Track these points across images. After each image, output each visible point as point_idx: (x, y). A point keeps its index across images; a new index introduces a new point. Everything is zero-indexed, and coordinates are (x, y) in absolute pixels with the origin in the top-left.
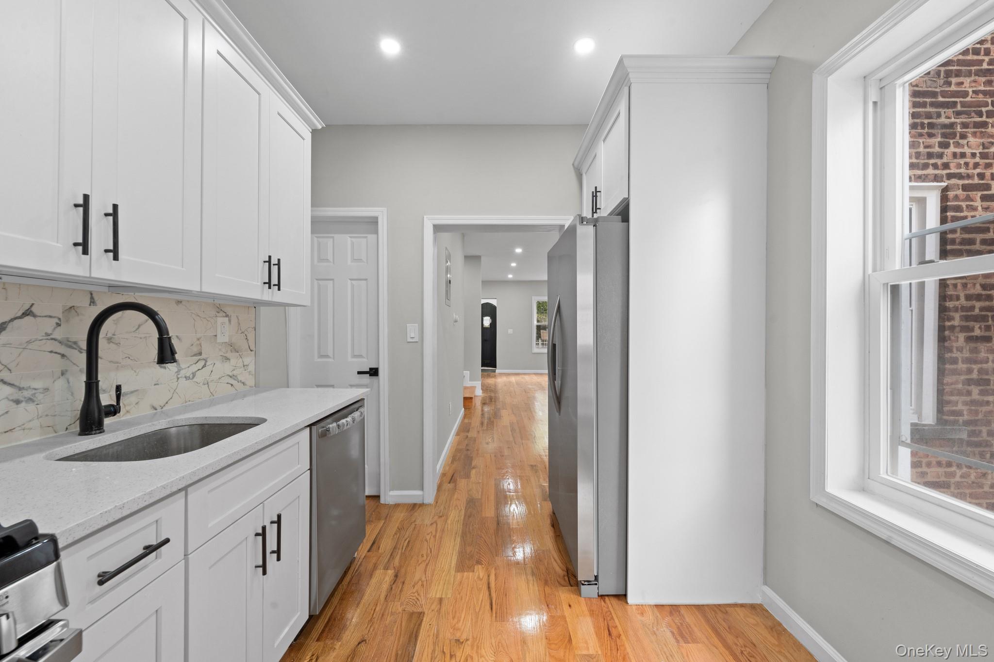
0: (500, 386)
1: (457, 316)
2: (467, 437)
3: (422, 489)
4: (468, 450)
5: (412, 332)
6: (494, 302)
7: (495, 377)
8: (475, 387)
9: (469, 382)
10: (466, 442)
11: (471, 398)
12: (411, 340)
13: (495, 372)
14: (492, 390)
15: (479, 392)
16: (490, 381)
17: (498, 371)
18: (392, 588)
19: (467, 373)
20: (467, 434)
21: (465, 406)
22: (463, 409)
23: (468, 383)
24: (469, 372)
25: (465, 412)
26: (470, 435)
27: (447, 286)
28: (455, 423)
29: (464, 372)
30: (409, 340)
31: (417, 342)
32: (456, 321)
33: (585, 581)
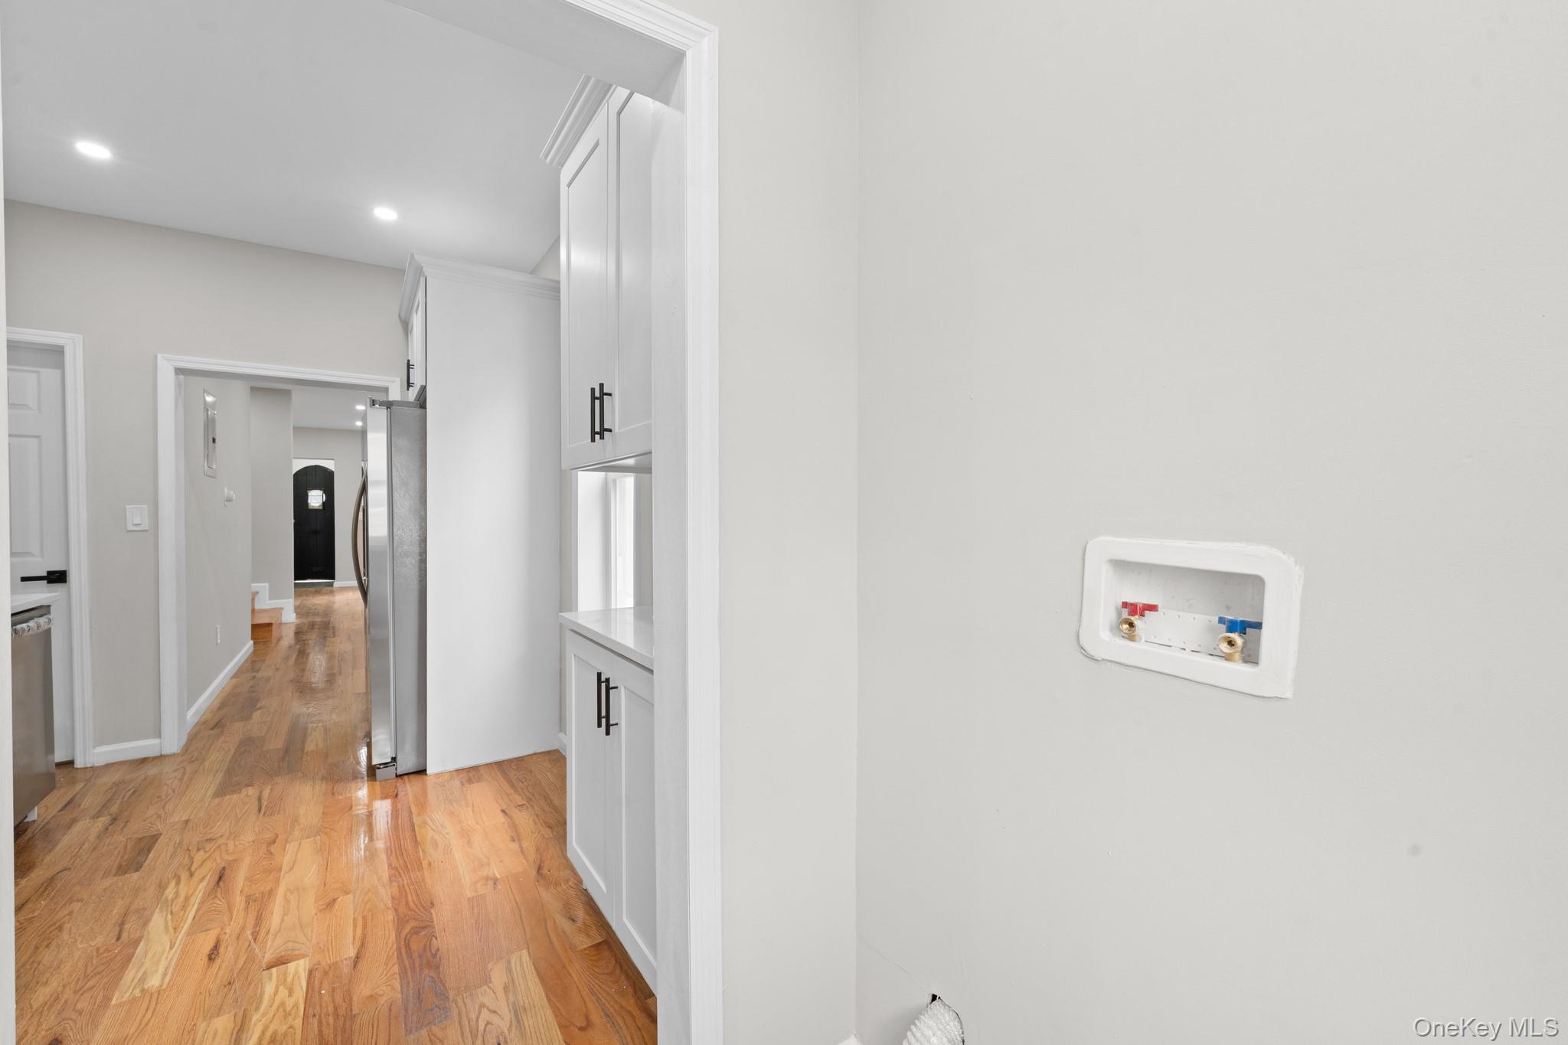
0: (336, 606)
1: (232, 492)
2: (254, 677)
3: (159, 736)
4: (253, 692)
5: (137, 516)
6: (329, 465)
7: (332, 592)
8: (282, 609)
9: (268, 602)
10: (252, 683)
11: (270, 625)
12: (135, 528)
13: (332, 586)
14: (318, 613)
15: (290, 617)
16: (319, 601)
17: (337, 584)
18: (107, 829)
19: (263, 588)
20: (255, 674)
21: (253, 638)
22: (252, 642)
23: (264, 603)
24: (267, 584)
25: (254, 647)
26: (259, 675)
27: (206, 447)
28: (231, 659)
29: (253, 585)
30: (130, 527)
31: (146, 531)
32: (229, 500)
33: (380, 764)
